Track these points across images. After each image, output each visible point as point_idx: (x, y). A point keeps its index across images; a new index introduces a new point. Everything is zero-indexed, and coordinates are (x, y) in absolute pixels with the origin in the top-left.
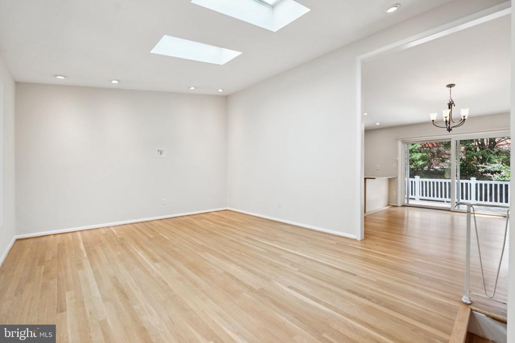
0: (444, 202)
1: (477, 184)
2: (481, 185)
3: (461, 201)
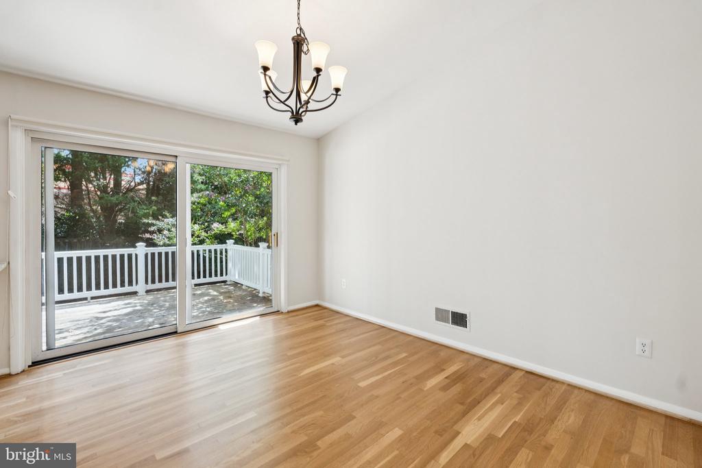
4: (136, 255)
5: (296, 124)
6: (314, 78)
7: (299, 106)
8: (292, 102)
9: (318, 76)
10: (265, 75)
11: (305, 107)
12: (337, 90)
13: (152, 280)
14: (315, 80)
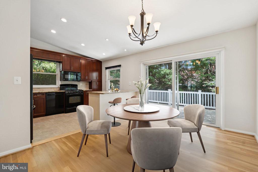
0: (157, 103)
1: (202, 95)
2: (204, 95)
3: (180, 104)
4: (198, 94)
5: (142, 45)
6: (148, 27)
7: (143, 39)
8: (140, 37)
9: (149, 26)
10: (132, 28)
11: (145, 38)
12: (157, 32)
13: (206, 105)
14: (148, 28)
